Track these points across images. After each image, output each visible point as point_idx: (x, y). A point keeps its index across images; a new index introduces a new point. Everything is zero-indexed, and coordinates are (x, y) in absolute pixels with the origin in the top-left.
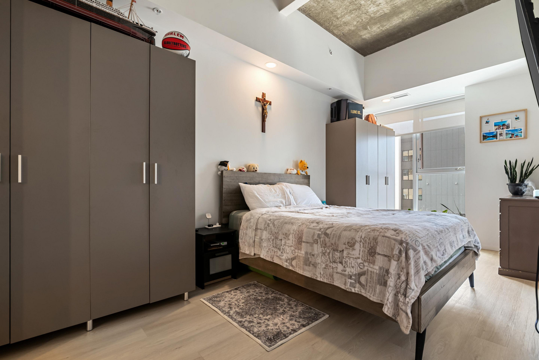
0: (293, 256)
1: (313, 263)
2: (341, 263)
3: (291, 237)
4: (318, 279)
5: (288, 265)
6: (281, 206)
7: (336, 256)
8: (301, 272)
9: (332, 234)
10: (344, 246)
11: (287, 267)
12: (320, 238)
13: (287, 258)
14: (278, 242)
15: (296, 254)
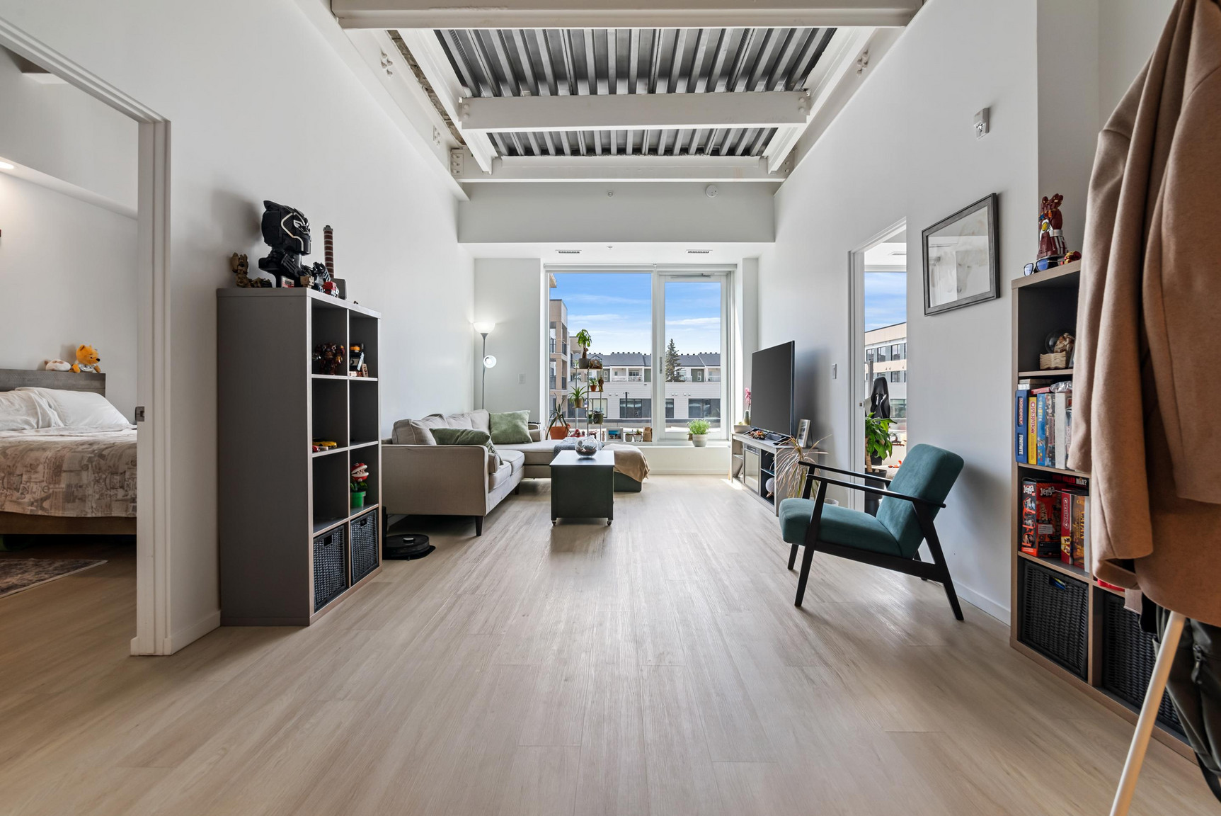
0: (43, 495)
1: (80, 497)
2: (122, 487)
3: (40, 468)
4: (89, 516)
5: (35, 509)
6: (24, 429)
7: (115, 481)
8: (59, 514)
9: (110, 455)
10: (126, 467)
11: (32, 514)
12: (92, 462)
13: (32, 500)
14: (15, 479)
15: (51, 491)
